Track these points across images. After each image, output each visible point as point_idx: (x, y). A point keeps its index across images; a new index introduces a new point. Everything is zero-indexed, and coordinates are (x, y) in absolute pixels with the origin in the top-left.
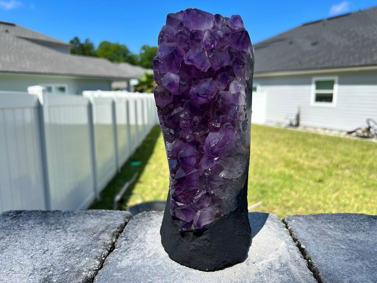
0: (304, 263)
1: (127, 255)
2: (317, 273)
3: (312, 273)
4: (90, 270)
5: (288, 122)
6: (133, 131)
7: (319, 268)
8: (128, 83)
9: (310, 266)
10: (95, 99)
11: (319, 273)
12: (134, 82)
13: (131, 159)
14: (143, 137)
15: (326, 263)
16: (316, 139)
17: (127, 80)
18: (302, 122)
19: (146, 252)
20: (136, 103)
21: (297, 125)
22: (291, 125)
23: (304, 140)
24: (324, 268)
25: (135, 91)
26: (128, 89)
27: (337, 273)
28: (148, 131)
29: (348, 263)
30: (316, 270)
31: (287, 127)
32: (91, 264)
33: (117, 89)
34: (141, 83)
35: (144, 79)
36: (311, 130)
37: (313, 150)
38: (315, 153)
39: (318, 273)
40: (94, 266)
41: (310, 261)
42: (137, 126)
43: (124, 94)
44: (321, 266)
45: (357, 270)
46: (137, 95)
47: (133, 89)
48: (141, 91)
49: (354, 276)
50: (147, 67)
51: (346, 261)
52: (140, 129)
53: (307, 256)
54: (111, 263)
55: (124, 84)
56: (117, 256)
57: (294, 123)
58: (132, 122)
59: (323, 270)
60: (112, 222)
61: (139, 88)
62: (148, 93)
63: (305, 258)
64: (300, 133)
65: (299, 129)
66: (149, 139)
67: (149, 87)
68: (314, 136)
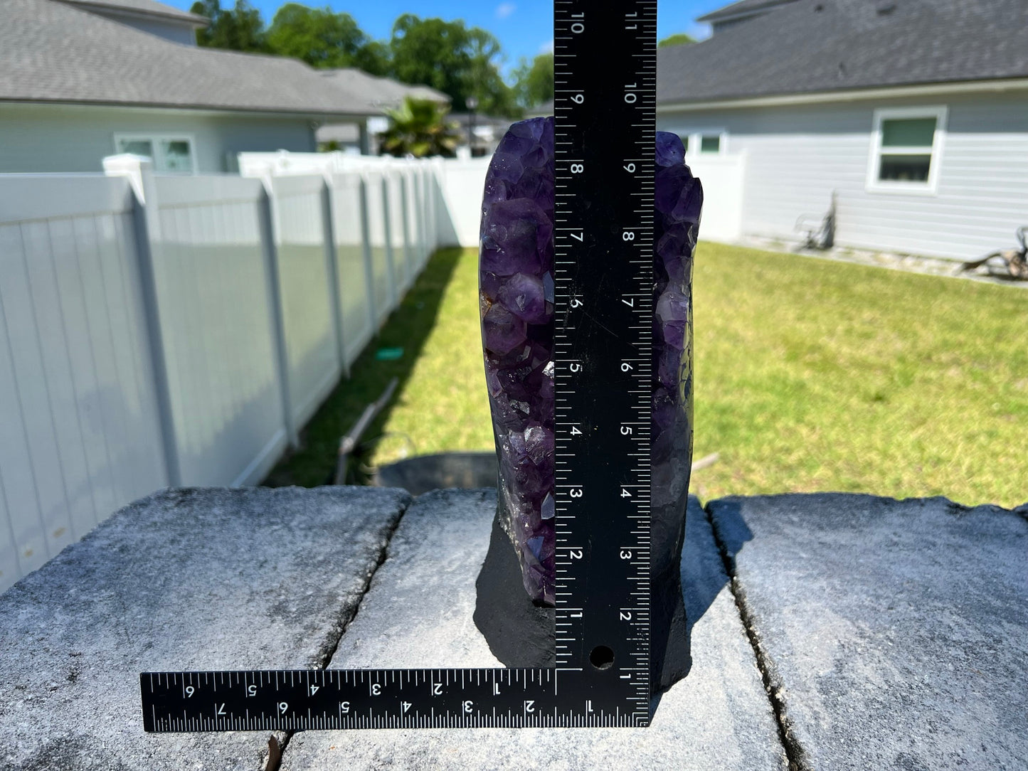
5: (802, 236)
6: (380, 266)
8: (363, 128)
12: (378, 126)
13: (377, 343)
14: (406, 283)
16: (878, 285)
17: (360, 120)
18: (839, 238)
20: (384, 186)
21: (829, 244)
22: (811, 245)
23: (843, 287)
25: (382, 151)
26: (362, 146)
28: (418, 266)
31: (799, 250)
33: (333, 146)
34: (398, 128)
35: (405, 115)
36: (865, 259)
37: (867, 314)
38: (871, 322)
42: (389, 248)
43: (352, 161)
46: (388, 162)
47: (374, 146)
48: (399, 152)
50: (413, 80)
52: (399, 258)
55: (350, 132)
57: (820, 238)
58: (377, 238)
61: (393, 143)
62: (417, 157)
64: (833, 268)
65: (833, 256)
66: (424, 285)
67: (421, 137)
68: (872, 274)
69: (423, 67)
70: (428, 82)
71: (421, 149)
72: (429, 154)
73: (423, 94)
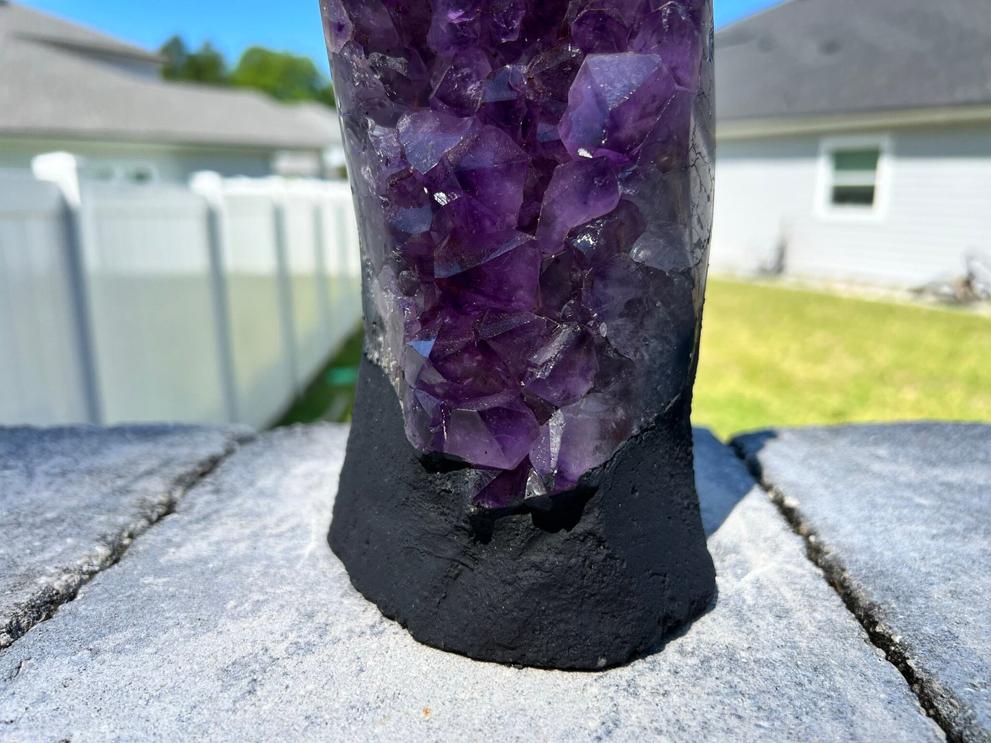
0: (793, 545)
1: (205, 529)
2: (838, 573)
3: (820, 572)
4: (66, 571)
7: (844, 556)
9: (814, 553)
11: (843, 570)
15: (867, 544)
19: (270, 521)
24: (863, 558)
27: (905, 571)
29: (941, 542)
30: (834, 563)
32: (78, 554)
39: (839, 570)
40: (87, 559)
41: (812, 539)
44: (850, 550)
45: (974, 562)
49: (966, 578)
51: (934, 537)
53: (804, 528)
54: (146, 551)
56: (169, 533)
59: (857, 561)
63: (798, 532)
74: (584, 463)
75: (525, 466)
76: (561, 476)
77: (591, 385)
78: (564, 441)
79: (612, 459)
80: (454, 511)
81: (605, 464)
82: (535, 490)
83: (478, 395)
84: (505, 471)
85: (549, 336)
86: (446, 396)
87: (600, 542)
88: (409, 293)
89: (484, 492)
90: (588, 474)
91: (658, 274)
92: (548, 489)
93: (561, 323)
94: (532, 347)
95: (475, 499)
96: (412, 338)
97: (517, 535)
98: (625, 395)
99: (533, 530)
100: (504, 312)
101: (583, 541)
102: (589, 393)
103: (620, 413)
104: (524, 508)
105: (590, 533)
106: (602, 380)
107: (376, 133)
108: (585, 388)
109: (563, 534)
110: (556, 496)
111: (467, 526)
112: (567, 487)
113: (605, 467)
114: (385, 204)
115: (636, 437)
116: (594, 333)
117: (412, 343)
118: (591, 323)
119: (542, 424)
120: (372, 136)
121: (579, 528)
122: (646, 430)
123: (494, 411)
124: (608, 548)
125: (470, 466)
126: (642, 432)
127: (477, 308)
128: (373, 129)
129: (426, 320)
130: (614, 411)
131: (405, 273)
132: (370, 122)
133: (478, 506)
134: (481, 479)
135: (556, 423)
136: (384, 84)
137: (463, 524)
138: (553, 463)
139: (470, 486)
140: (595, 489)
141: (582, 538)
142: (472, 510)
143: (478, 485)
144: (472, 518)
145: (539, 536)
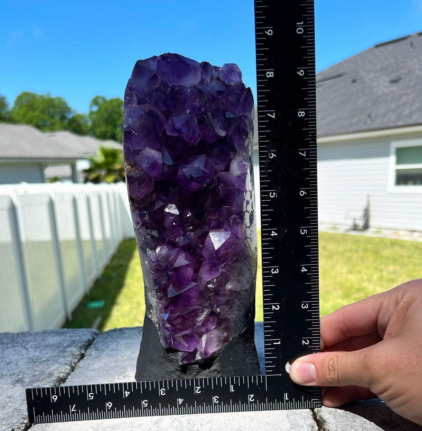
5: (350, 223)
6: (88, 251)
8: (73, 167)
10: (20, 197)
12: (83, 165)
13: (88, 298)
14: (104, 261)
17: (72, 162)
18: (372, 223)
20: (88, 200)
21: (366, 227)
22: (355, 228)
23: (376, 252)
25: (86, 181)
26: (74, 178)
28: (112, 250)
31: (348, 230)
33: (55, 180)
34: (95, 167)
35: (100, 158)
36: (389, 235)
37: (391, 268)
38: (394, 272)
42: (93, 240)
43: (67, 187)
46: (90, 186)
47: (81, 177)
48: (96, 181)
50: (103, 137)
52: (99, 246)
55: (66, 170)
57: (361, 223)
58: (85, 235)
60: (77, 338)
61: (93, 176)
62: (108, 183)
64: (369, 241)
65: (368, 234)
66: (116, 262)
67: (110, 172)
68: (394, 243)
69: (110, 128)
70: (113, 137)
71: (111, 178)
72: (116, 181)
73: (110, 145)
74: (213, 349)
75: (196, 351)
76: (206, 353)
77: (215, 326)
78: (206, 343)
79: (222, 348)
80: (176, 365)
81: (220, 350)
82: (198, 357)
83: (181, 330)
84: (190, 353)
85: (202, 312)
86: (172, 331)
87: (219, 372)
88: (161, 299)
89: (184, 359)
90: (214, 353)
91: (235, 292)
92: (202, 357)
93: (206, 308)
94: (197, 315)
95: (182, 361)
96: (162, 313)
97: (194, 371)
98: (227, 329)
99: (199, 369)
100: (188, 306)
101: (213, 372)
102: (215, 329)
103: (225, 334)
104: (196, 363)
105: (216, 370)
106: (219, 324)
107: (149, 253)
108: (213, 327)
109: (208, 370)
110: (205, 359)
111: (180, 369)
112: (208, 356)
113: (220, 351)
114: (153, 273)
115: (231, 341)
116: (215, 311)
117: (162, 315)
118: (214, 308)
119: (200, 338)
120: (149, 254)
121: (212, 368)
122: (235, 339)
123: (186, 335)
124: (221, 374)
125: (180, 351)
126: (233, 340)
127: (181, 304)
128: (148, 252)
129: (166, 308)
130: (223, 334)
131: (159, 294)
132: (148, 250)
133: (183, 362)
134: (183, 355)
135: (204, 338)
136: (151, 238)
137: (179, 368)
138: (203, 350)
139: (180, 357)
140: (217, 357)
141: (213, 371)
142: (181, 364)
143: (182, 357)
144: (181, 366)
145: (201, 371)
